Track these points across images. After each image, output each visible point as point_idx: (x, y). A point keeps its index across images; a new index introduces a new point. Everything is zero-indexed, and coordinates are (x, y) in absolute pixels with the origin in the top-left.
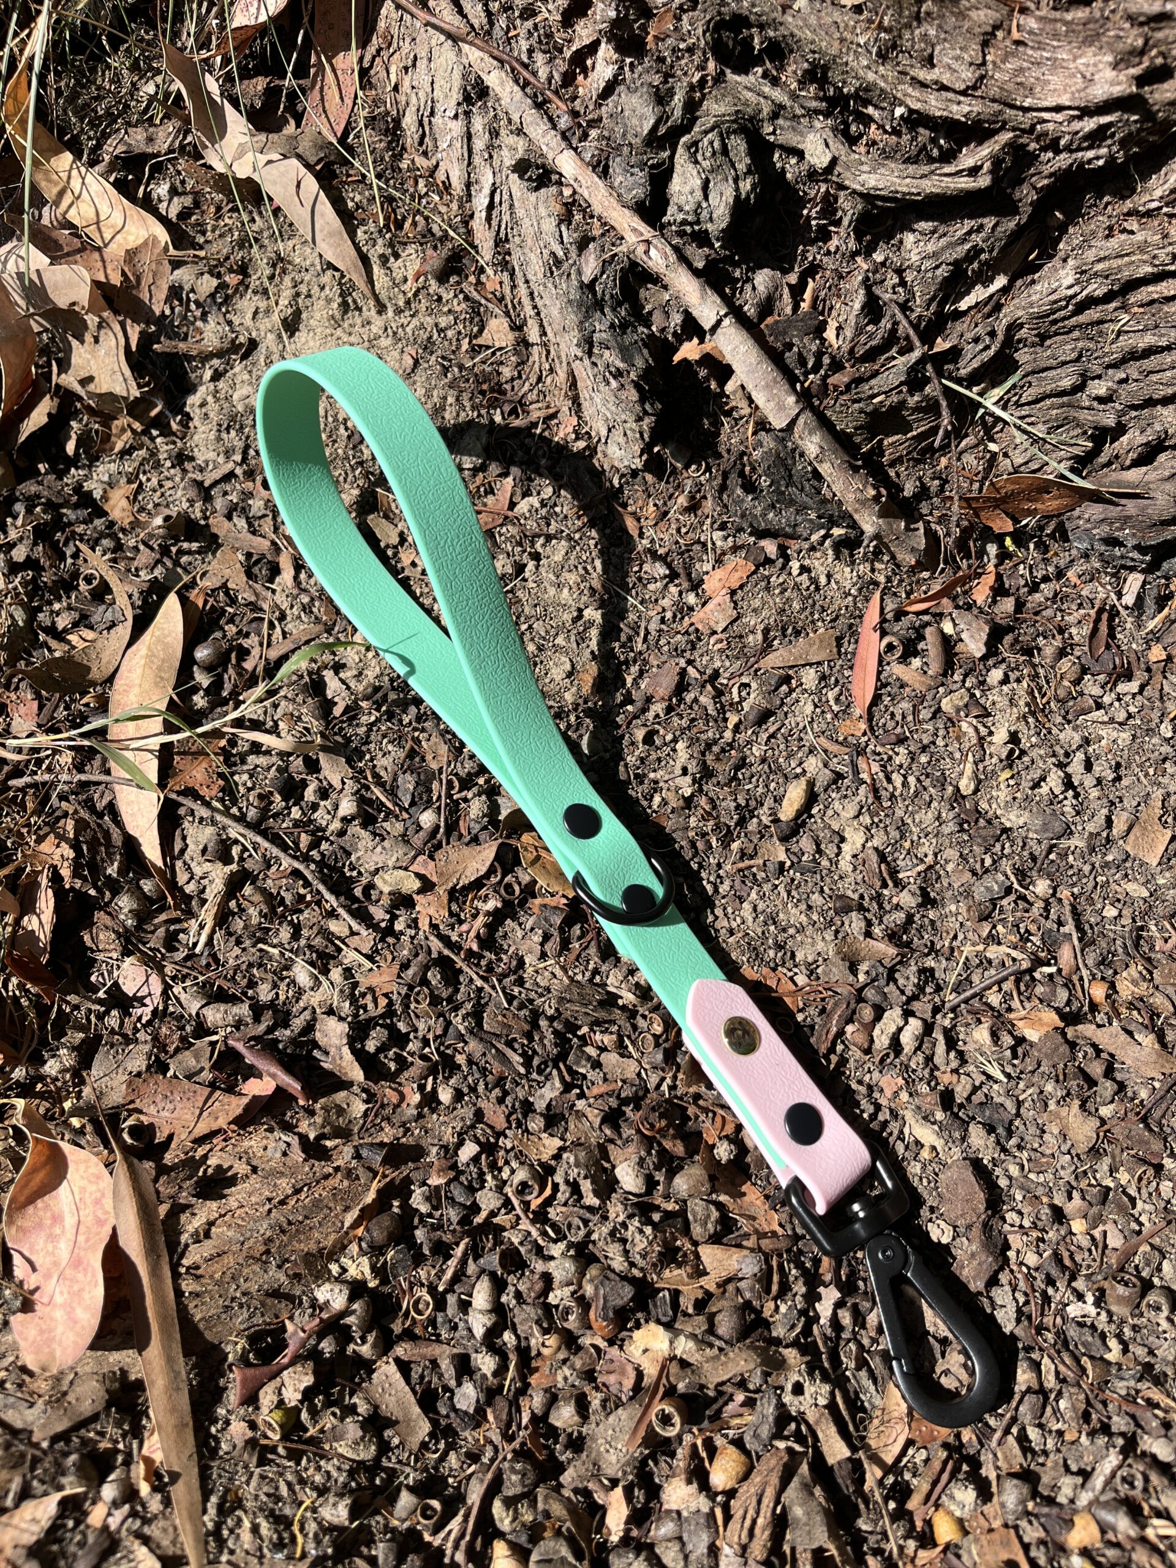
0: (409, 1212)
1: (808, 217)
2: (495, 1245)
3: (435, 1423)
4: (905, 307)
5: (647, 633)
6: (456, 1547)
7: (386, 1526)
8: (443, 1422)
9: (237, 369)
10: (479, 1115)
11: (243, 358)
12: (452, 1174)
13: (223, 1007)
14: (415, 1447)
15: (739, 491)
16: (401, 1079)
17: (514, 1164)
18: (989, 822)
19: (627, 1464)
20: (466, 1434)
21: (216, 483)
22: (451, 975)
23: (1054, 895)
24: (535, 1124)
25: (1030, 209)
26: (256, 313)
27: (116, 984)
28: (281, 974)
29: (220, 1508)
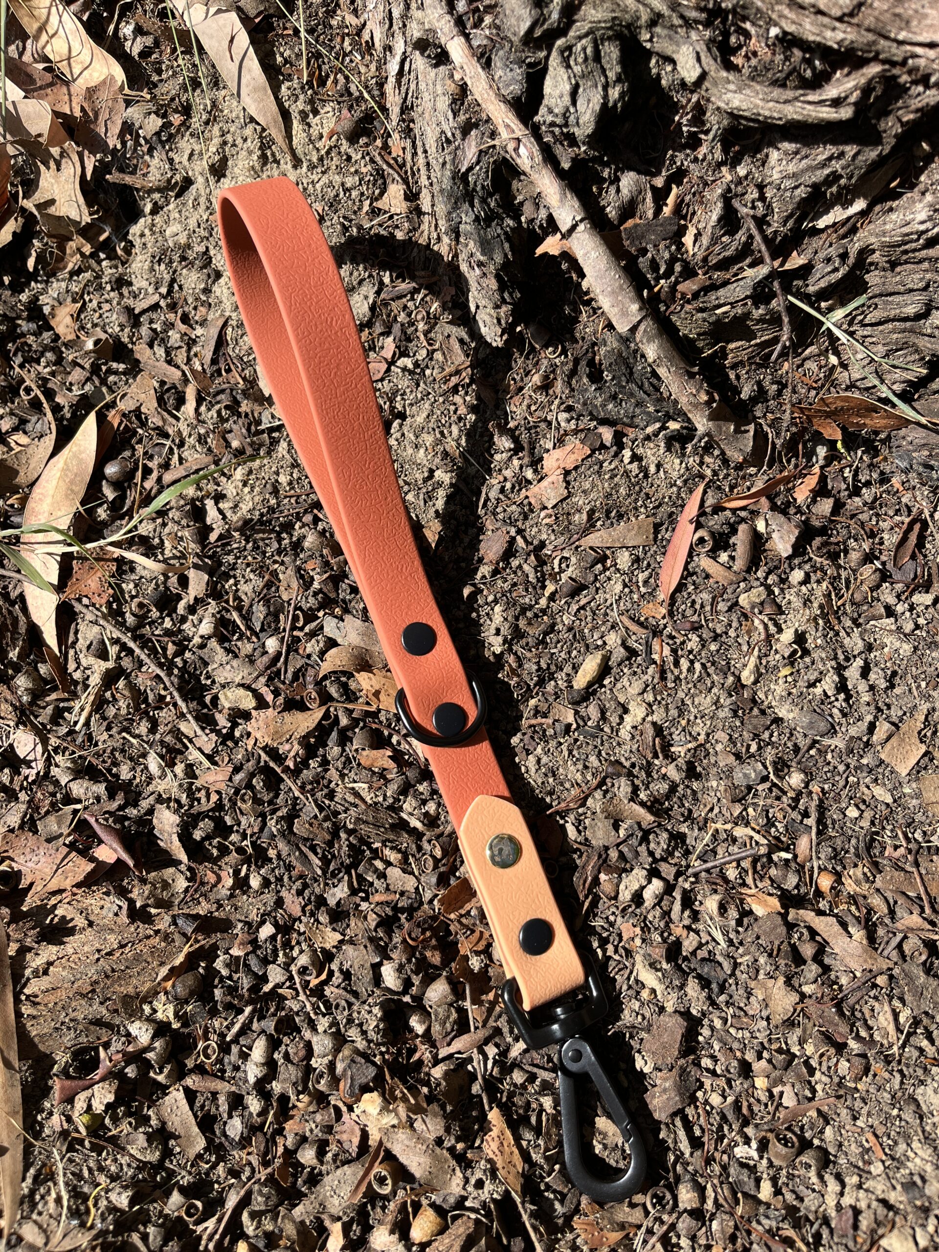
0: (212, 972)
1: (680, 124)
2: (277, 1010)
3: (210, 1141)
4: (761, 222)
5: (487, 499)
6: (210, 1239)
7: (161, 1212)
8: (217, 1143)
9: (171, 207)
10: (280, 902)
11: (178, 196)
12: (250, 948)
13: (86, 783)
14: (192, 1156)
15: (585, 380)
16: (221, 864)
17: (304, 946)
18: (763, 712)
19: (348, 1207)
20: (234, 1152)
21: (144, 312)
22: (273, 782)
23: (807, 786)
24: (323, 918)
25: (893, 141)
26: (191, 155)
27: (11, 746)
28: (138, 760)
29: (36, 1178)
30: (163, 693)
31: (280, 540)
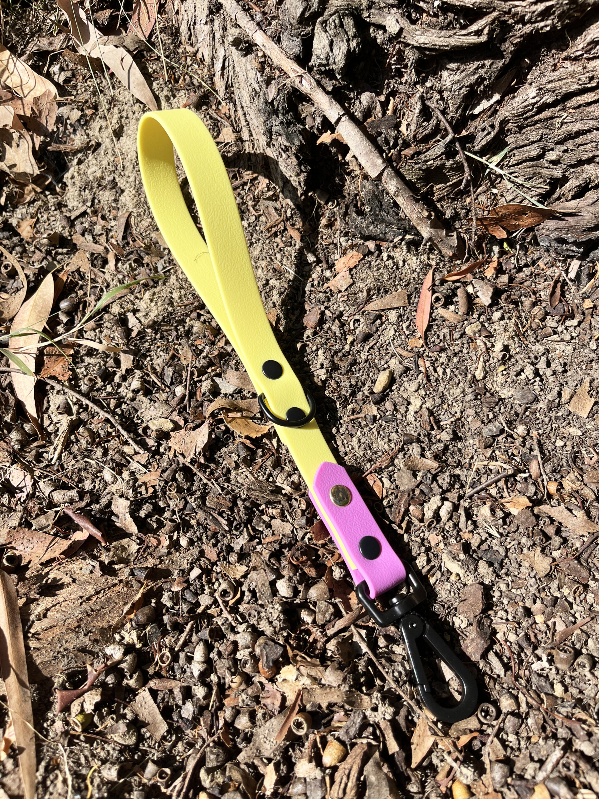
0: (161, 606)
1: (390, 64)
2: (208, 626)
3: (170, 725)
5: (304, 292)
6: (179, 795)
7: (140, 783)
8: (175, 725)
9: (90, 158)
10: (202, 553)
11: (93, 152)
12: (185, 585)
13: (63, 492)
14: (158, 738)
15: (354, 215)
16: (160, 533)
17: (221, 581)
18: (492, 394)
19: (277, 750)
20: (188, 732)
21: (77, 218)
22: (189, 476)
23: (528, 434)
24: (233, 558)
25: (510, 56)
26: (101, 128)
27: (7, 480)
28: (97, 475)
29: (46, 769)
30: (110, 430)
31: (177, 330)
